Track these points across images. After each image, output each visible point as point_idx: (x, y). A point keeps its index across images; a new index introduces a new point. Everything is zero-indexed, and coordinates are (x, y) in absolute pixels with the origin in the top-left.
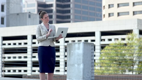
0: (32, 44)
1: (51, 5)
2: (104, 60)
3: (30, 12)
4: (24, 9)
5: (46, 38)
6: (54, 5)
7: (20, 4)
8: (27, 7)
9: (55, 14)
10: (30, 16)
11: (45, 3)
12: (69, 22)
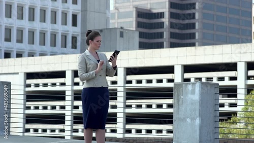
0: (124, 84)
1: (161, 15)
2: (251, 112)
3: (122, 28)
4: (111, 21)
5: (94, 75)
6: (167, 15)
7: (105, 13)
8: (119, 18)
9: (167, 30)
10: (122, 35)
11: (150, 10)
12: (193, 45)
